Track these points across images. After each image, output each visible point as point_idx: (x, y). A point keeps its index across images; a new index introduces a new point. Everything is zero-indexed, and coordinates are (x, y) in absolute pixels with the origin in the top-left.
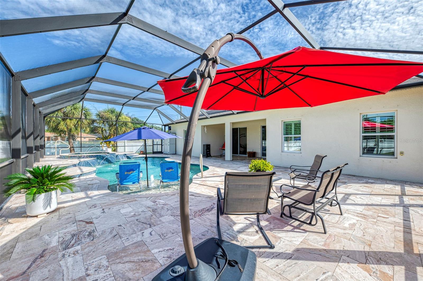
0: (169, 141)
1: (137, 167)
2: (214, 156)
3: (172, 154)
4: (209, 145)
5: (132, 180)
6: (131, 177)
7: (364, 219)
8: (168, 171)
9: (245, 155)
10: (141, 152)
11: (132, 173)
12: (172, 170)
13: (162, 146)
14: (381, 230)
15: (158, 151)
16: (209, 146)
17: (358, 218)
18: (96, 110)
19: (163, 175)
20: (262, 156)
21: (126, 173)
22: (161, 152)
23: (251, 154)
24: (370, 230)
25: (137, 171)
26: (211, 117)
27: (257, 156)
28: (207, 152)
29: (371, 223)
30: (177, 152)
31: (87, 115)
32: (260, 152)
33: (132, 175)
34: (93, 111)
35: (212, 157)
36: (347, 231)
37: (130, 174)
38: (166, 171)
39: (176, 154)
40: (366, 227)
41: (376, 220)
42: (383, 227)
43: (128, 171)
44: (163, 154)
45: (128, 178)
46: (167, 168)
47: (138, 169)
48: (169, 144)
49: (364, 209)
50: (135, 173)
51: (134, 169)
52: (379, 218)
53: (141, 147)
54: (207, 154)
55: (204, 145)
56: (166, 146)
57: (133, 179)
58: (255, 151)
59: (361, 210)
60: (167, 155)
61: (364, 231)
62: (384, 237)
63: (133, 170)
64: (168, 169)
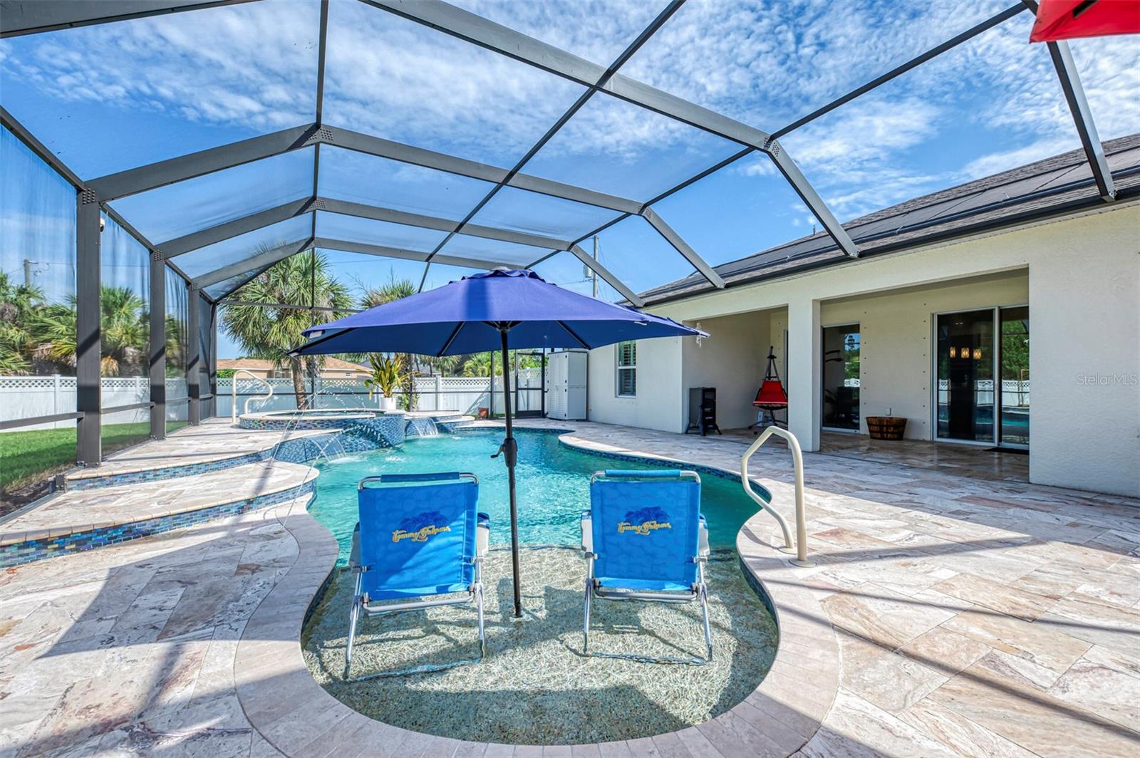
0: (566, 378)
1: (462, 500)
2: (728, 432)
3: (577, 420)
4: (713, 390)
5: (432, 576)
6: (427, 560)
8: (637, 529)
9: (853, 431)
10: (481, 410)
11: (430, 537)
12: (656, 526)
13: (543, 392)
15: (530, 409)
16: (708, 396)
18: (361, 291)
19: (604, 551)
20: (938, 436)
21: (397, 536)
22: (541, 414)
23: (887, 426)
25: (461, 523)
26: (728, 286)
27: (913, 436)
28: (705, 414)
30: (591, 414)
31: (338, 303)
32: (928, 420)
33: (431, 545)
34: (354, 292)
35: (720, 433)
37: (420, 545)
38: (623, 528)
39: (587, 420)
43: (407, 525)
44: (546, 421)
45: (410, 563)
46: (629, 514)
47: (464, 516)
48: (566, 386)
50: (448, 537)
51: (443, 513)
53: (480, 398)
54: (705, 423)
55: (692, 391)
56: (556, 395)
57: (438, 567)
58: (903, 416)
60: (563, 423)
63: (437, 519)
64: (632, 517)
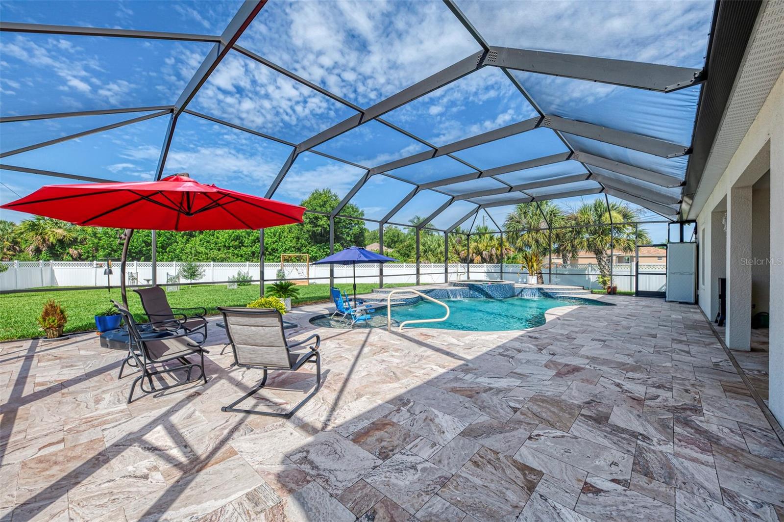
3: (680, 303)
7: (87, 418)
14: (52, 417)
17: (98, 412)
24: (70, 408)
29: (72, 418)
36: (100, 391)
40: (77, 409)
41: (65, 429)
42: (50, 423)
49: (101, 440)
52: (61, 436)
59: (106, 433)
61: (77, 402)
62: (45, 410)
